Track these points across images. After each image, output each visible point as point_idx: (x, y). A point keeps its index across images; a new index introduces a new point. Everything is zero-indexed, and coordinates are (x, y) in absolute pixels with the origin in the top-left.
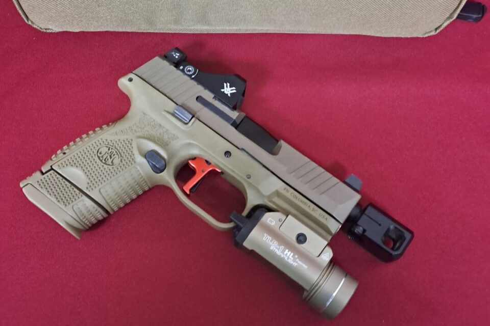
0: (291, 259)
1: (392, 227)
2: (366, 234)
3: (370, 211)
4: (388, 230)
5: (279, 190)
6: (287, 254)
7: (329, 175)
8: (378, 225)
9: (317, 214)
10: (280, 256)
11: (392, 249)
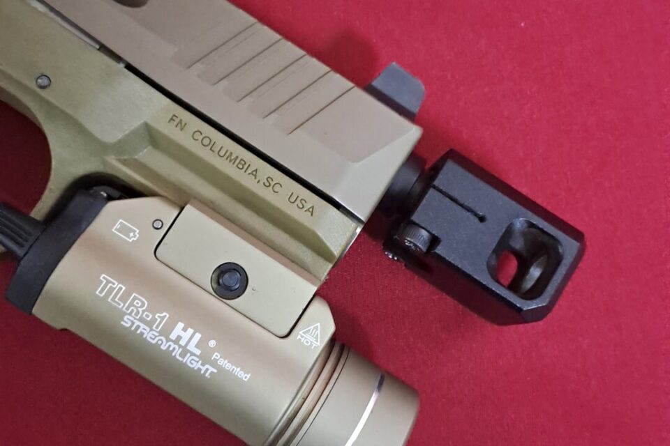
0: (193, 354)
1: (519, 224)
2: (440, 250)
3: (452, 177)
4: (509, 232)
5: (153, 123)
6: (179, 338)
7: (318, 67)
8: (476, 220)
9: (284, 194)
10: (157, 346)
11: (514, 286)
